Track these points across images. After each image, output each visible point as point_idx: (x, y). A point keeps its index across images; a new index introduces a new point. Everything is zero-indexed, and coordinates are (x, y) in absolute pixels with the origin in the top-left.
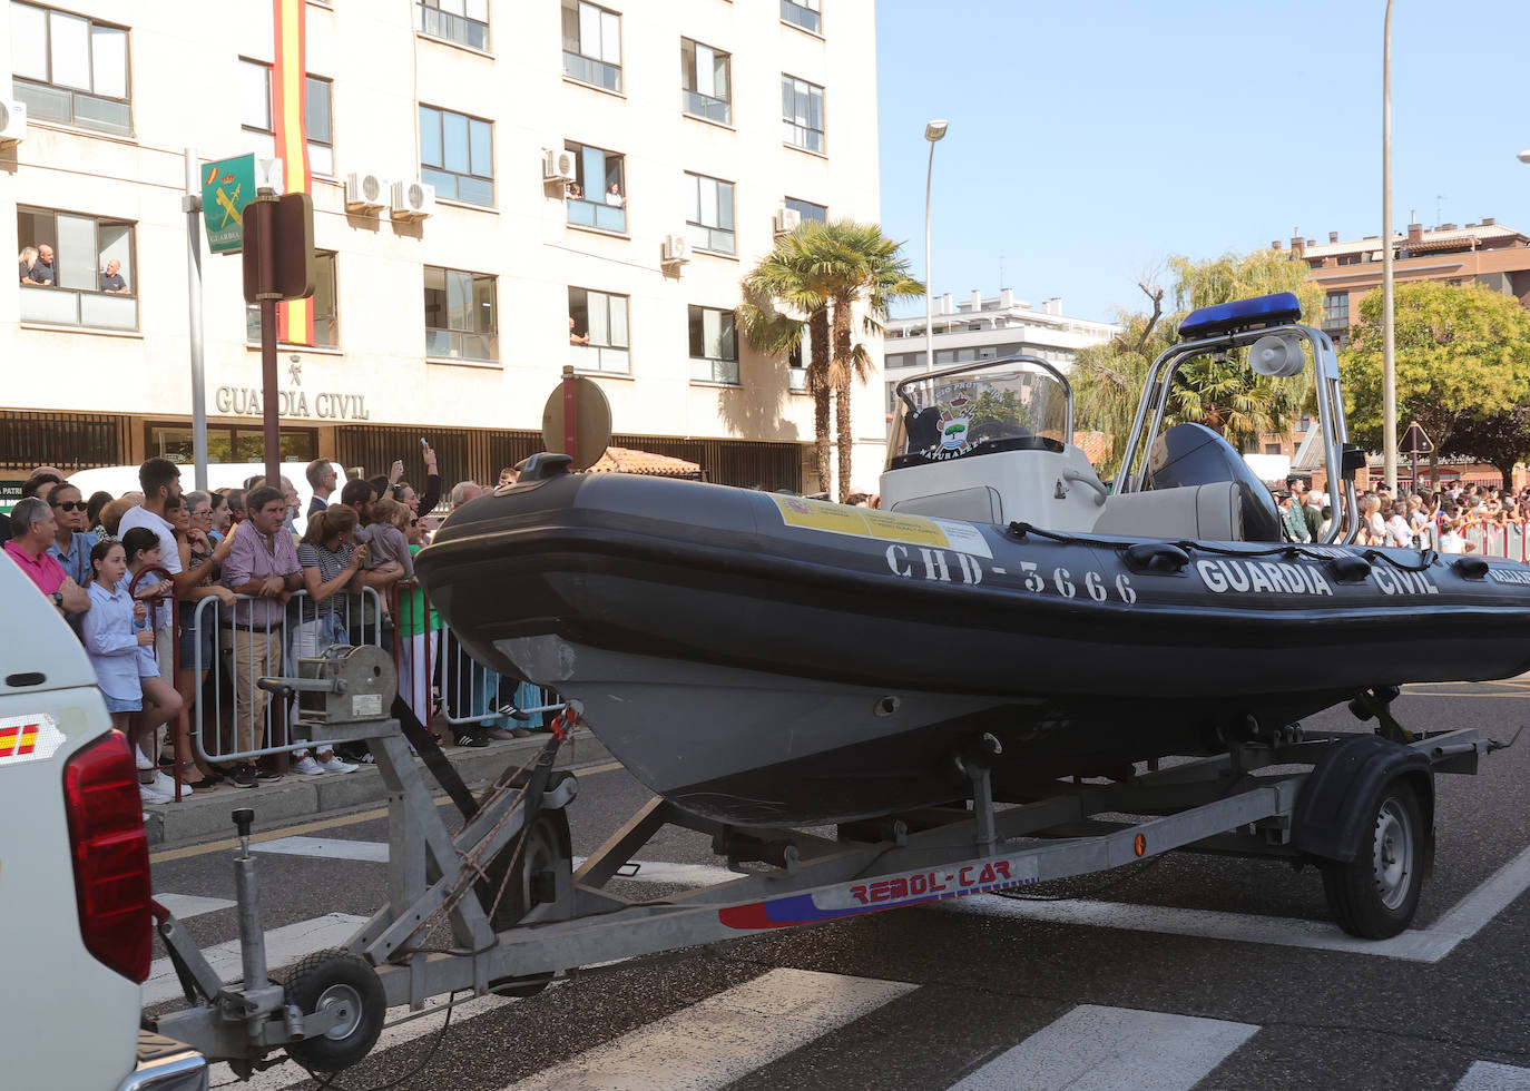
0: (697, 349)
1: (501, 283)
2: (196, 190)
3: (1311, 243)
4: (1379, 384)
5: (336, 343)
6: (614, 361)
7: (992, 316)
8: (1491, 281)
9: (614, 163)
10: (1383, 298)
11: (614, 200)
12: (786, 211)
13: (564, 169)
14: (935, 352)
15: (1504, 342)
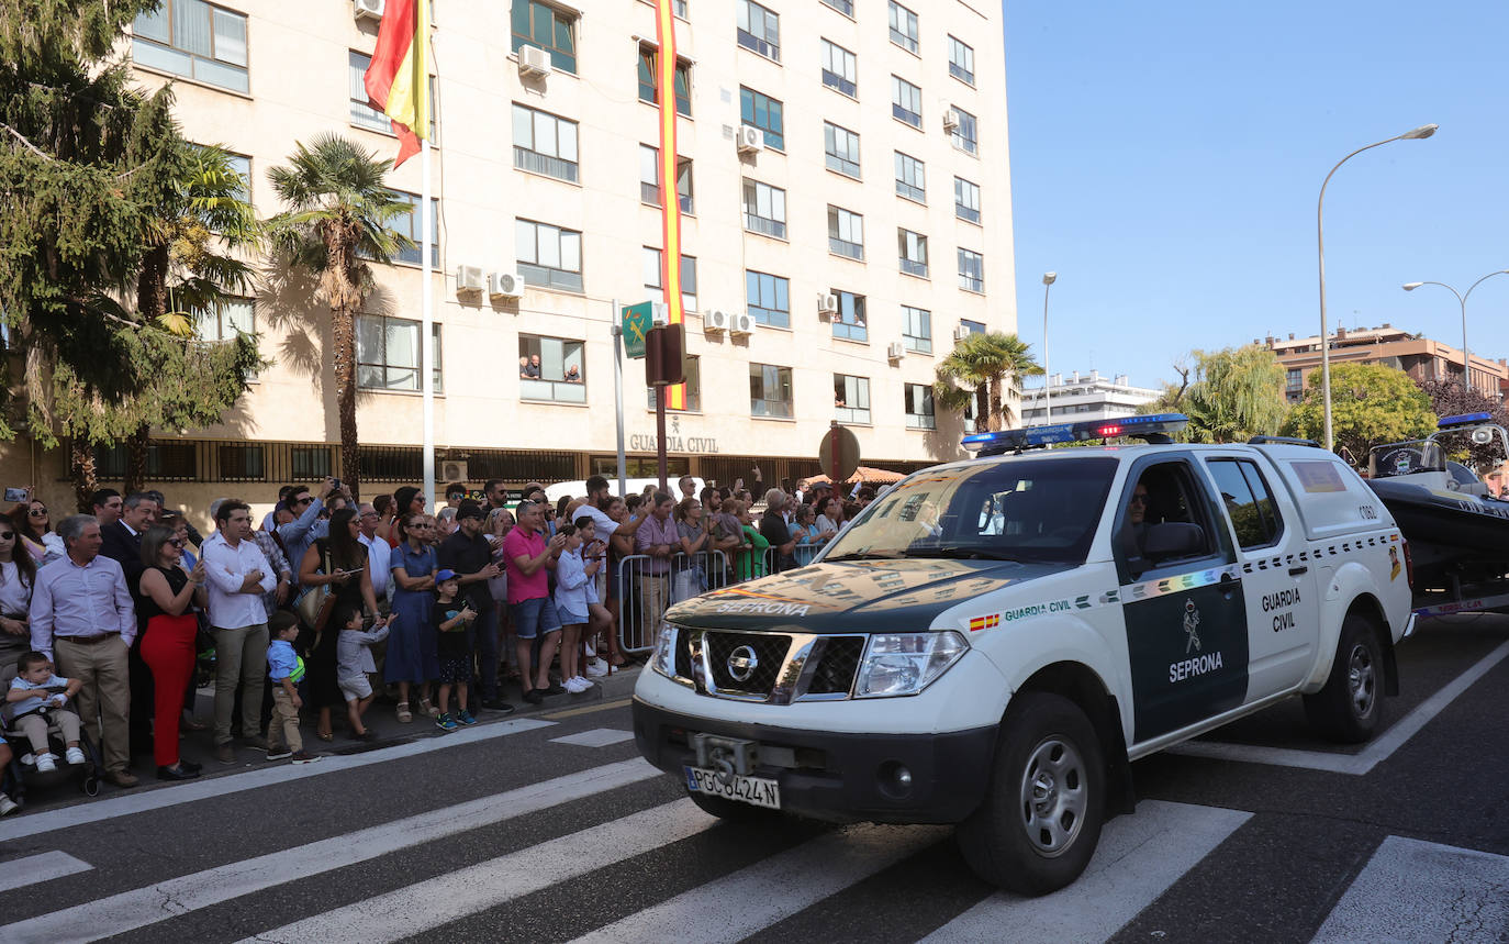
0: (910, 409)
1: (795, 373)
2: (619, 323)
3: (1277, 340)
4: (1322, 424)
5: (699, 409)
6: (861, 416)
7: (1086, 386)
8: (1389, 361)
9: (859, 301)
10: (1323, 373)
11: (860, 323)
12: (961, 327)
13: (831, 305)
14: (1052, 408)
15: (1398, 398)
